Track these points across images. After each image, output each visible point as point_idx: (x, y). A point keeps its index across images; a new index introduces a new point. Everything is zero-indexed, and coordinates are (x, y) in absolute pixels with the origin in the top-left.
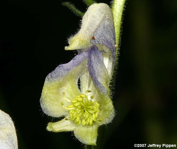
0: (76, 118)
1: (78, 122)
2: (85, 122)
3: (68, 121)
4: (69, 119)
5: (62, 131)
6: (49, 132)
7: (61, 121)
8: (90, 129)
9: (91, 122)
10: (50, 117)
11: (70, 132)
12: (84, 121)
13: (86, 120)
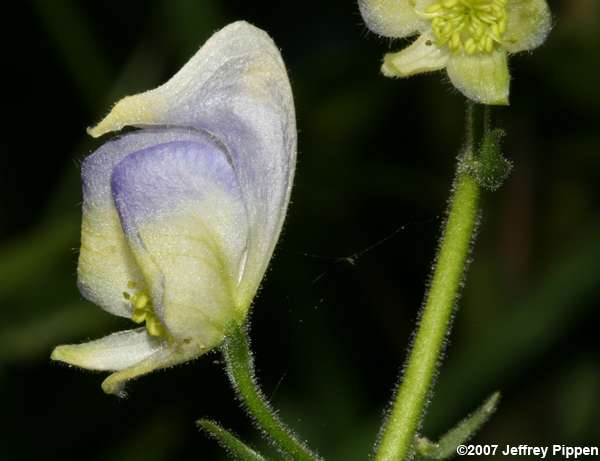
0: (450, 38)
1: (457, 48)
2: (474, 47)
3: (433, 47)
4: (435, 43)
5: (419, 72)
6: (388, 79)
7: (411, 47)
8: (486, 62)
9: (489, 46)
10: (384, 38)
11: (437, 72)
12: (469, 43)
13: (476, 42)
